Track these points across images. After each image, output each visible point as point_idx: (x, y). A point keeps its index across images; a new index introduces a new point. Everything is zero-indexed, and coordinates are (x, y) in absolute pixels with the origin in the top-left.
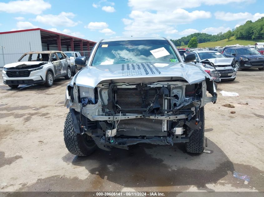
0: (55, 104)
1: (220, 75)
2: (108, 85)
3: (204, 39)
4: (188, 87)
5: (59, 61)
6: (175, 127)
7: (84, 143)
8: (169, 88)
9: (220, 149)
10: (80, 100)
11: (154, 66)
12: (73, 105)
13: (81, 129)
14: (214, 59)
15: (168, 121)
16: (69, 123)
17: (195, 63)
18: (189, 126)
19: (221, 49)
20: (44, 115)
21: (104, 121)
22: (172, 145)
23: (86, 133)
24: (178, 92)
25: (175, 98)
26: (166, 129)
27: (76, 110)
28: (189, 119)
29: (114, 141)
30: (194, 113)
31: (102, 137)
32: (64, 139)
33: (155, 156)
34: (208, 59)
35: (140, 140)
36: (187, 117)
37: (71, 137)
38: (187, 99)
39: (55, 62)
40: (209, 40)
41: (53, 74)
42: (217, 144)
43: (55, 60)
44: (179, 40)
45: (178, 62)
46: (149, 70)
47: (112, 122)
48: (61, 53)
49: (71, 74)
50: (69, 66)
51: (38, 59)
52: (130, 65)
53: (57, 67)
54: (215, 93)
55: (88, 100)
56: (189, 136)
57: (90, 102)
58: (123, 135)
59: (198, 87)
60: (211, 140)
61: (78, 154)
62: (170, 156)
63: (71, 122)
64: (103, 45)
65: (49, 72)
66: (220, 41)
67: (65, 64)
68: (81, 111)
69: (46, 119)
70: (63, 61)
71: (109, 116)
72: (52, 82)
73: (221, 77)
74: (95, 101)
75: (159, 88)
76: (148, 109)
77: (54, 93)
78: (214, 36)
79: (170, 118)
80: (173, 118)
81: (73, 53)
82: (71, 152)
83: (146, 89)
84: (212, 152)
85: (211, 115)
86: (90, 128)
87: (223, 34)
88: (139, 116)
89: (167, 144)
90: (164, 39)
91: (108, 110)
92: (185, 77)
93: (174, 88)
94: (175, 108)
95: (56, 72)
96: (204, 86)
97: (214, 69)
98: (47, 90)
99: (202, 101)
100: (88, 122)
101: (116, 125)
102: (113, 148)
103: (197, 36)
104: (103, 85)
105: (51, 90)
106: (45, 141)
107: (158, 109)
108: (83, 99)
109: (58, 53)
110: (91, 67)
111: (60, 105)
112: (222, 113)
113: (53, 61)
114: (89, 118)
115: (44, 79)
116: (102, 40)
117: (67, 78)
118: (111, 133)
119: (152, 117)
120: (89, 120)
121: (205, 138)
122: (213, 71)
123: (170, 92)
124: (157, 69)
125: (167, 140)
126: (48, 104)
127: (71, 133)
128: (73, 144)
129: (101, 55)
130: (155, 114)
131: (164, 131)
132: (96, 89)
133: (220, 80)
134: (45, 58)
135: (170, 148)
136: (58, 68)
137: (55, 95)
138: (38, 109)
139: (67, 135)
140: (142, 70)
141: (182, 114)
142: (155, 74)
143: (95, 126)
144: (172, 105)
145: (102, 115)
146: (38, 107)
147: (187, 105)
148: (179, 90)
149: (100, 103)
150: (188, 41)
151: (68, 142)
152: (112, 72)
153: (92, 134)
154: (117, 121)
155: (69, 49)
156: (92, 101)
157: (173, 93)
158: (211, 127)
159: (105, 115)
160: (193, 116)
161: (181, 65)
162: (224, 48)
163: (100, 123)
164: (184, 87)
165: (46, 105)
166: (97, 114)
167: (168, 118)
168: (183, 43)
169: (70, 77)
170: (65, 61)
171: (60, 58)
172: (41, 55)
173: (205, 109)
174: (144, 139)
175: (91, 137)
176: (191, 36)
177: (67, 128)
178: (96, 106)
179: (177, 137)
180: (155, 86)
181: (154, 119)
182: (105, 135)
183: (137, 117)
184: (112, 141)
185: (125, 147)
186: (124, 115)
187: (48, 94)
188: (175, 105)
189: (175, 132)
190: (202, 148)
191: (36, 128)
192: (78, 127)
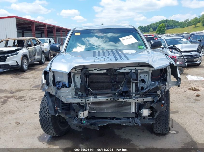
0: (30, 88)
1: (186, 60)
2: (81, 70)
3: (172, 25)
4: (154, 72)
5: (33, 47)
6: (142, 109)
7: (58, 124)
8: (136, 73)
9: (185, 130)
10: (55, 84)
11: (123, 53)
12: (48, 88)
13: (56, 111)
14: (181, 45)
15: (135, 103)
16: (44, 105)
17: (163, 48)
18: (155, 108)
19: (188, 35)
20: (19, 98)
21: (77, 103)
22: (140, 126)
23: (60, 114)
24: (145, 77)
25: (142, 82)
26: (134, 111)
27: (51, 93)
28: (155, 101)
29: (86, 122)
30: (159, 96)
31: (75, 118)
32: (40, 120)
33: (124, 137)
34: (175, 45)
35: (110, 121)
36: (153, 100)
37: (46, 118)
38: (153, 82)
39: (29, 48)
40: (177, 27)
41: (28, 60)
42: (182, 125)
43: (30, 46)
44: (148, 26)
45: (145, 48)
46: (118, 57)
47: (84, 104)
48: (35, 39)
49: (45, 59)
50: (43, 52)
51: (14, 45)
52: (101, 51)
53: (32, 52)
54: (179, 77)
55: (62, 84)
56: (155, 117)
57: (64, 86)
58: (94, 117)
59: (163, 72)
60: (177, 121)
61: (53, 134)
62: (138, 136)
63: (46, 104)
64: (76, 33)
65: (25, 57)
66: (187, 27)
67: (39, 50)
68: (56, 94)
69: (22, 102)
70: (37, 47)
71: (81, 98)
72: (27, 66)
73: (187, 62)
74: (69, 85)
75: (128, 73)
76: (117, 92)
77: (28, 77)
78: (181, 22)
79: (137, 100)
80: (140, 100)
81: (47, 39)
82: (45, 132)
83: (115, 73)
84: (177, 132)
85: (177, 98)
86: (64, 110)
87: (189, 20)
88: (109, 98)
89: (135, 124)
90: (133, 28)
91: (80, 93)
92: (151, 63)
93: (141, 73)
94: (142, 92)
95: (31, 57)
96: (169, 71)
97: (181, 55)
98: (22, 74)
99: (167, 85)
100: (62, 104)
101: (88, 107)
102: (85, 129)
103: (165, 23)
104: (76, 70)
105: (26, 75)
106: (21, 123)
107: (126, 92)
108: (58, 83)
109: (32, 39)
110: (65, 54)
111: (35, 88)
112: (187, 96)
113: (27, 47)
114: (63, 100)
115: (20, 64)
116: (75, 29)
117: (41, 63)
118: (83, 114)
119: (121, 100)
120: (63, 103)
121: (171, 120)
122: (180, 57)
123: (137, 76)
124: (125, 55)
125: (135, 121)
126: (24, 87)
127: (46, 114)
128: (48, 125)
129: (74, 42)
130: (124, 97)
131: (133, 113)
132: (69, 74)
133: (186, 65)
134: (21, 44)
135: (138, 129)
136: (32, 54)
137: (30, 79)
138: (14, 93)
139: (42, 116)
140: (112, 57)
141: (149, 96)
142: (123, 60)
143: (68, 108)
144: (140, 88)
145: (75, 98)
146: (14, 91)
147: (153, 89)
148: (146, 75)
149: (74, 87)
150: (157, 28)
151: (43, 123)
152: (84, 58)
153: (66, 116)
154: (89, 103)
155: (43, 35)
156: (66, 85)
157: (140, 77)
158: (177, 110)
159: (78, 98)
160: (159, 99)
161: (148, 51)
162: (191, 34)
163: (73, 105)
164: (151, 72)
165: (21, 89)
166: (70, 96)
167: (136, 101)
168: (151, 29)
169: (43, 62)
170: (39, 47)
171: (34, 44)
172: (16, 41)
173: (170, 93)
174: (114, 120)
175: (64, 118)
176: (159, 23)
177: (42, 109)
178: (70, 89)
179: (144, 118)
180: (124, 71)
181: (122, 102)
182: (77, 116)
183: (107, 99)
184: (84, 122)
185: (97, 127)
186: (95, 98)
187: (23, 78)
188: (142, 88)
189: (142, 114)
190: (168, 128)
191: (13, 111)
192: (53, 109)
